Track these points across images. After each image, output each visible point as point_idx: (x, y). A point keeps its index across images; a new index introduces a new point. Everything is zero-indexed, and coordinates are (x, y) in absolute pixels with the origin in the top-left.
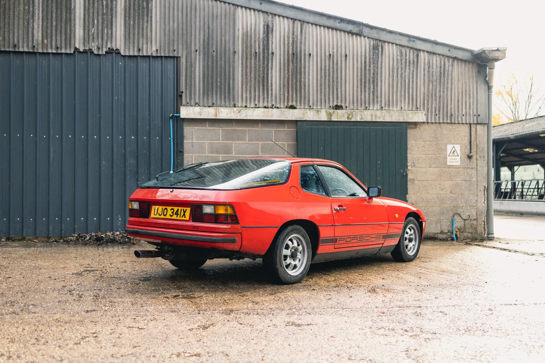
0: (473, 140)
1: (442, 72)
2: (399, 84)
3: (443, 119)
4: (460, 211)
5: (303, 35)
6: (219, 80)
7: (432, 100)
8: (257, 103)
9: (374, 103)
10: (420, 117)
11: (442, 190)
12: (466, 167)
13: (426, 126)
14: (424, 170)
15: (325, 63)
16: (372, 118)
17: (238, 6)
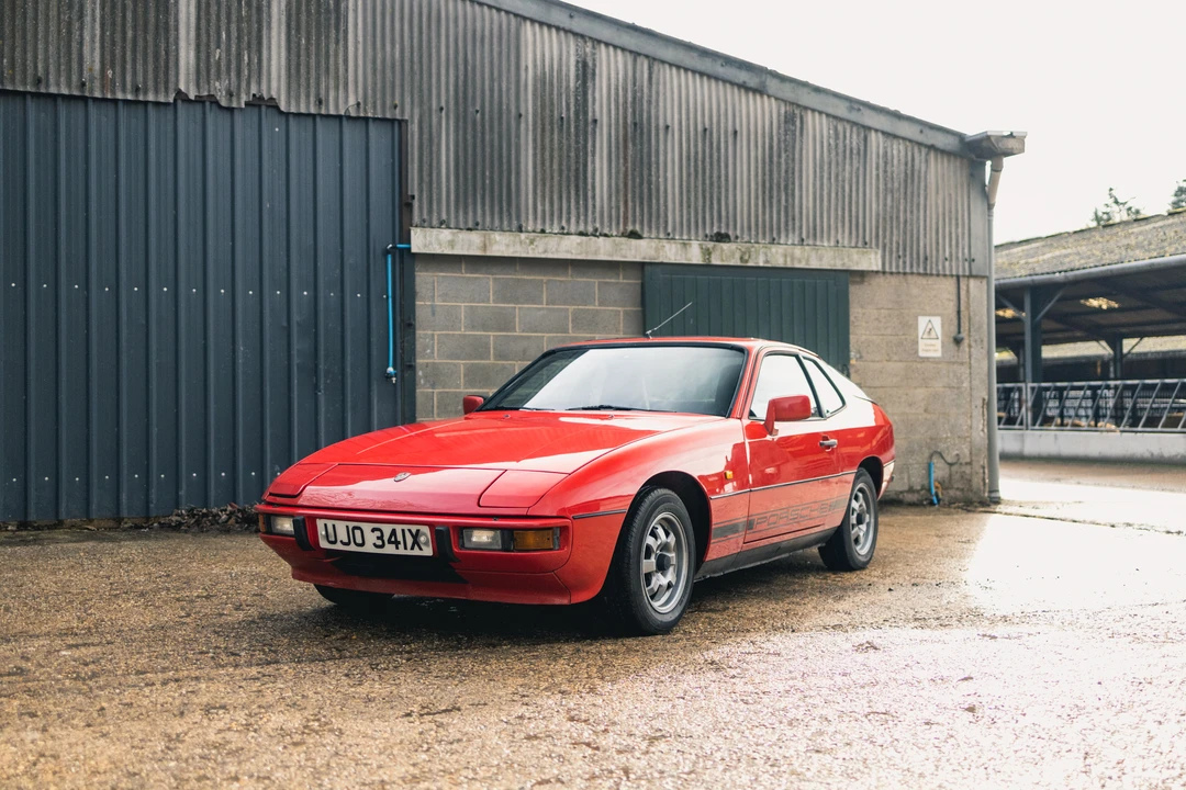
0: (962, 308)
1: (909, 172)
2: (833, 195)
3: (912, 266)
4: (942, 446)
5: (654, 86)
6: (487, 173)
7: (892, 228)
8: (564, 224)
9: (787, 230)
10: (871, 261)
11: (910, 405)
12: (952, 360)
13: (880, 280)
14: (878, 366)
15: (696, 146)
16: (786, 261)
17: (525, 18)
